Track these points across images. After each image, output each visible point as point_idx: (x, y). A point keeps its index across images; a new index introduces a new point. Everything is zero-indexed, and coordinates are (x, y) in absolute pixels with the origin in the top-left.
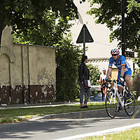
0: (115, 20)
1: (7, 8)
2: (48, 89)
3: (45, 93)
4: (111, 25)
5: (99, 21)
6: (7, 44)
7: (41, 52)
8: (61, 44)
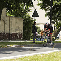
0: (48, 8)
1: (4, 2)
2: (19, 35)
4: (46, 10)
5: (41, 8)
6: (4, 16)
7: (17, 19)
8: (25, 17)
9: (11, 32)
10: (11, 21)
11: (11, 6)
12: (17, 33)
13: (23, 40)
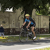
3: (46, 31)
7: (44, 17)
9: (40, 27)
10: (39, 18)
12: (44, 28)
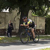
2: (42, 31)
3: (41, 32)
6: (30, 16)
7: (40, 19)
8: (47, 16)
10: (35, 20)
11: (36, 8)
12: (40, 29)
13: (45, 35)
